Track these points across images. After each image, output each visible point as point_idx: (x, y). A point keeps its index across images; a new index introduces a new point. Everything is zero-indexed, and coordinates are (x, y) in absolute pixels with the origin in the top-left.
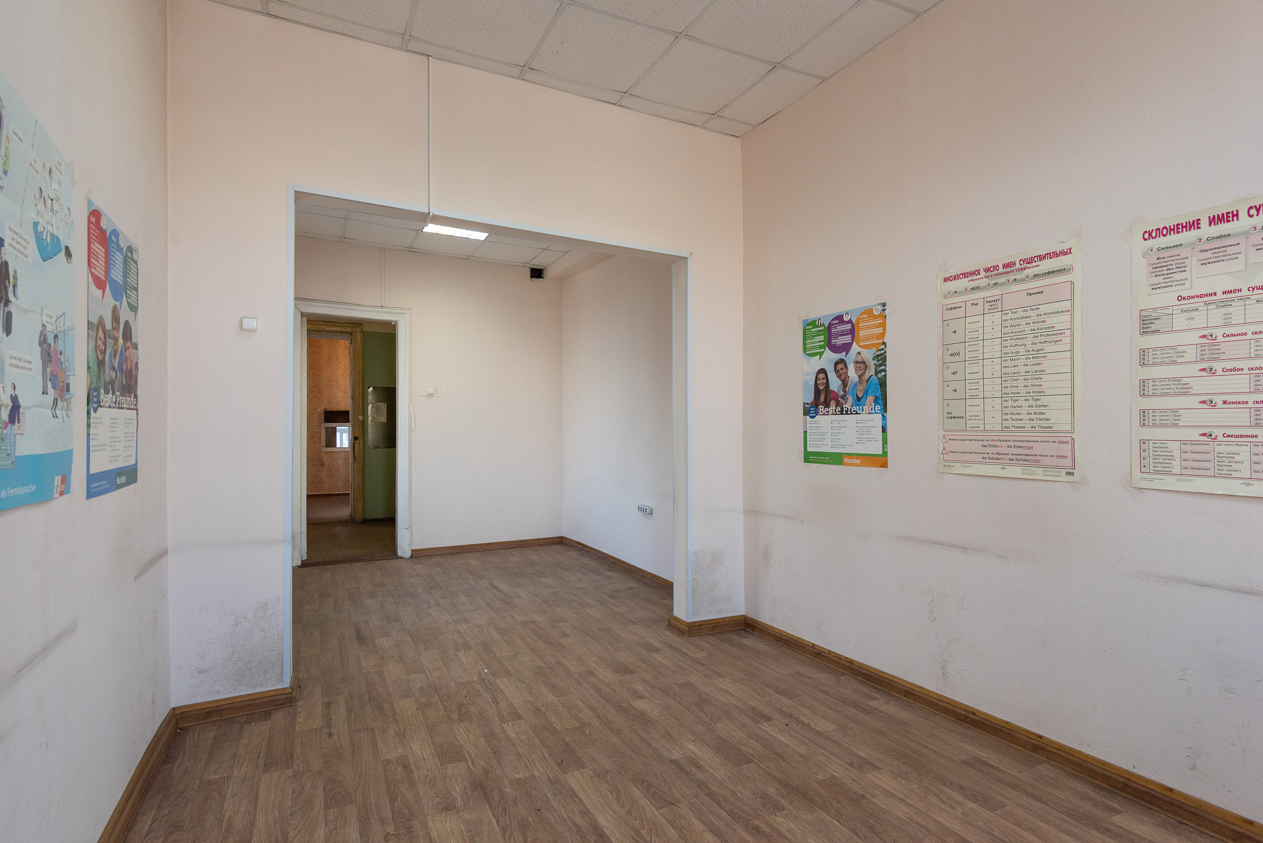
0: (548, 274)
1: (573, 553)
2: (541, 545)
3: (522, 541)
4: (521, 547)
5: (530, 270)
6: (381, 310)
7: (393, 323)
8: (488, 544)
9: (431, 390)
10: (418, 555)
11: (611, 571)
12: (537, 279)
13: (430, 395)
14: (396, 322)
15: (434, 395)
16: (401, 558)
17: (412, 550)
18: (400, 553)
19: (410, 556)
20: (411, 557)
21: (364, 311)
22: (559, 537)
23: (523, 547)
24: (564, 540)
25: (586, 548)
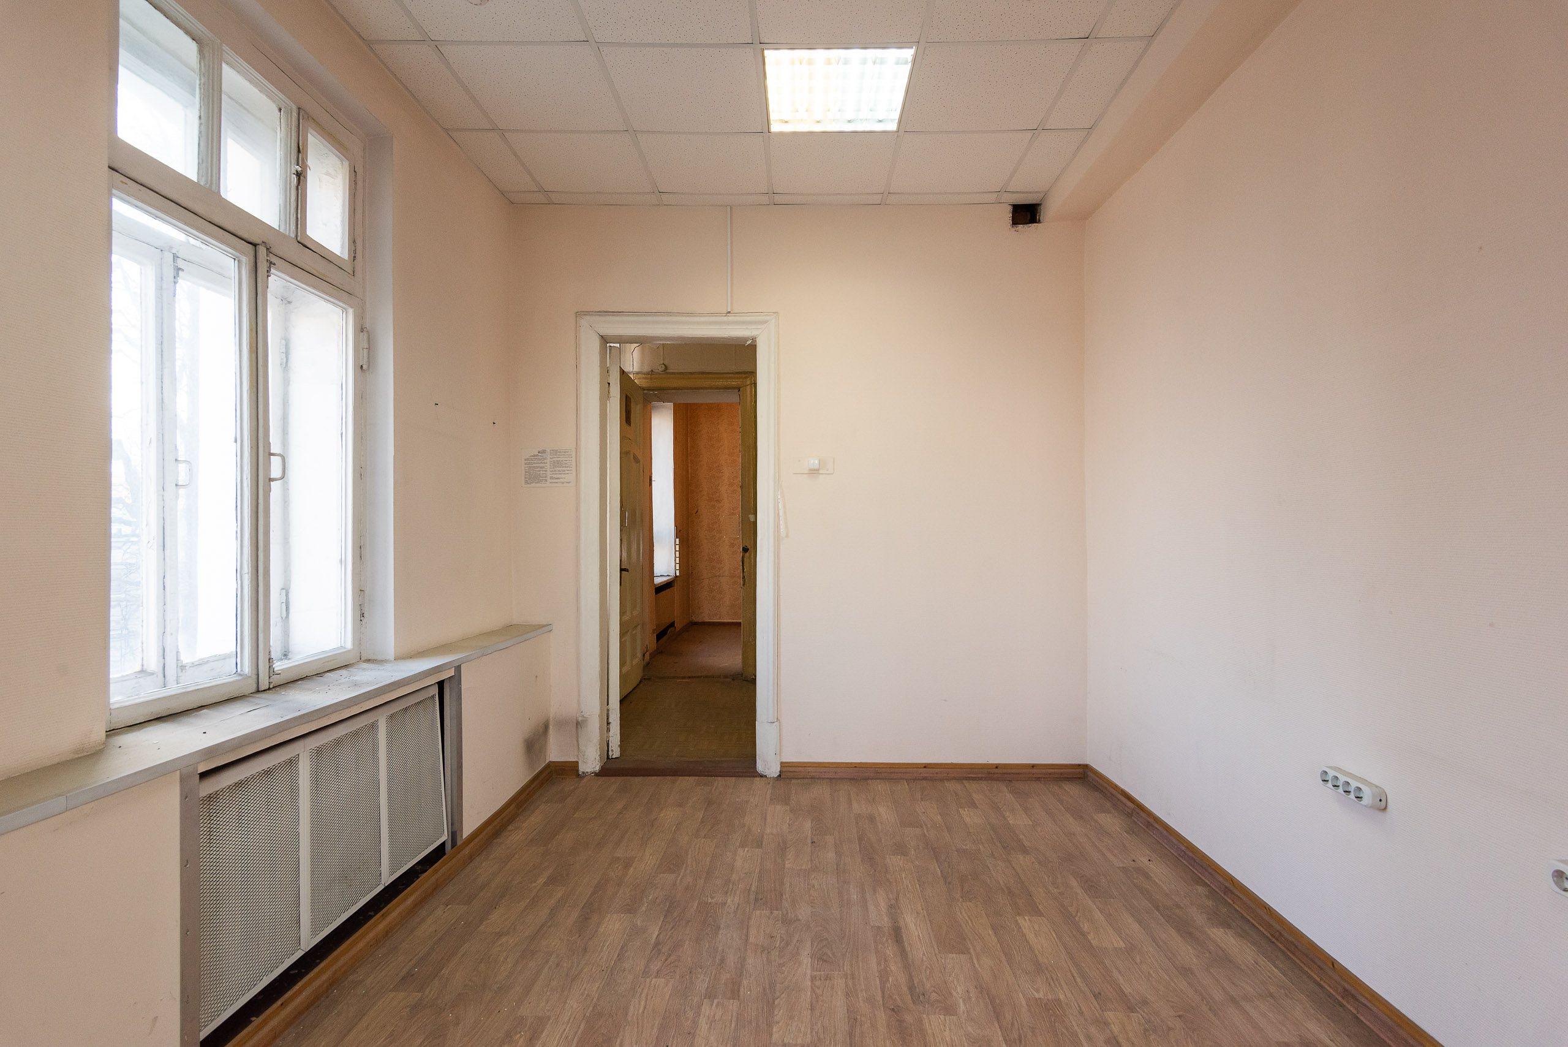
0: (1048, 213)
1: (1111, 821)
2: (1038, 779)
3: (997, 766)
4: (992, 779)
5: (1010, 208)
6: (725, 319)
7: (748, 343)
8: (926, 766)
9: (814, 463)
10: (790, 773)
11: (1226, 924)
12: (1025, 226)
13: (814, 472)
14: (754, 339)
15: (821, 472)
16: (762, 776)
17: (782, 763)
18: (760, 767)
19: (778, 774)
20: (780, 776)
21: (699, 323)
22: (1079, 765)
23: (997, 780)
24: (1090, 773)
25: (1144, 815)
